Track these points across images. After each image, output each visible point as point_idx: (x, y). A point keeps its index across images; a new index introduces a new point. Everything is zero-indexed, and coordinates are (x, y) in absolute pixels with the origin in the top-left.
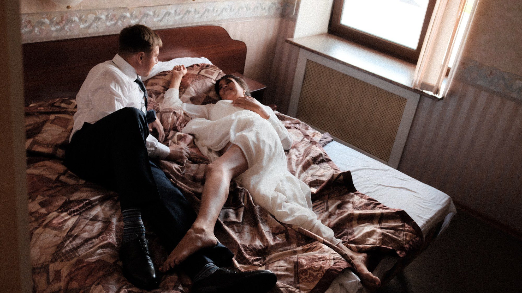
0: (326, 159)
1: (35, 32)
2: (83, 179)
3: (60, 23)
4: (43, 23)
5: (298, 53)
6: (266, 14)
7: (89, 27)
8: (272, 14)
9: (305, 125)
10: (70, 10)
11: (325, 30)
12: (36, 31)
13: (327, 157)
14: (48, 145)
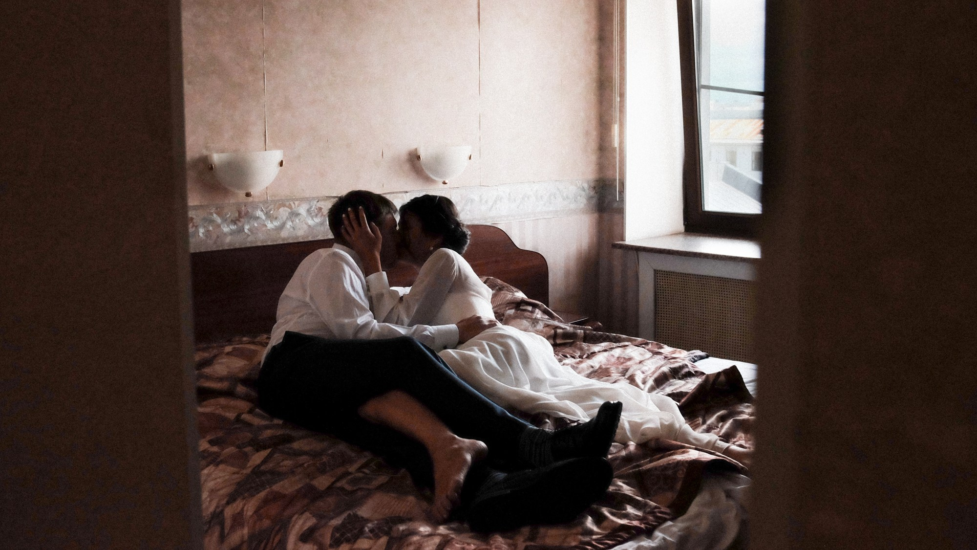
0: (696, 372)
1: (199, 236)
2: (279, 418)
3: (237, 222)
4: (212, 221)
5: (637, 263)
6: (573, 206)
7: (283, 226)
8: (582, 206)
9: (657, 344)
10: (250, 199)
11: (681, 227)
12: (201, 235)
13: (696, 369)
14: (221, 379)
